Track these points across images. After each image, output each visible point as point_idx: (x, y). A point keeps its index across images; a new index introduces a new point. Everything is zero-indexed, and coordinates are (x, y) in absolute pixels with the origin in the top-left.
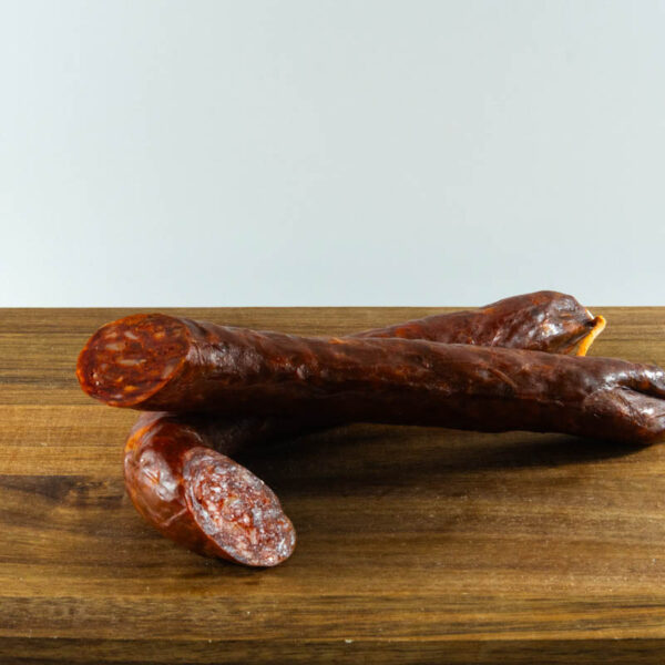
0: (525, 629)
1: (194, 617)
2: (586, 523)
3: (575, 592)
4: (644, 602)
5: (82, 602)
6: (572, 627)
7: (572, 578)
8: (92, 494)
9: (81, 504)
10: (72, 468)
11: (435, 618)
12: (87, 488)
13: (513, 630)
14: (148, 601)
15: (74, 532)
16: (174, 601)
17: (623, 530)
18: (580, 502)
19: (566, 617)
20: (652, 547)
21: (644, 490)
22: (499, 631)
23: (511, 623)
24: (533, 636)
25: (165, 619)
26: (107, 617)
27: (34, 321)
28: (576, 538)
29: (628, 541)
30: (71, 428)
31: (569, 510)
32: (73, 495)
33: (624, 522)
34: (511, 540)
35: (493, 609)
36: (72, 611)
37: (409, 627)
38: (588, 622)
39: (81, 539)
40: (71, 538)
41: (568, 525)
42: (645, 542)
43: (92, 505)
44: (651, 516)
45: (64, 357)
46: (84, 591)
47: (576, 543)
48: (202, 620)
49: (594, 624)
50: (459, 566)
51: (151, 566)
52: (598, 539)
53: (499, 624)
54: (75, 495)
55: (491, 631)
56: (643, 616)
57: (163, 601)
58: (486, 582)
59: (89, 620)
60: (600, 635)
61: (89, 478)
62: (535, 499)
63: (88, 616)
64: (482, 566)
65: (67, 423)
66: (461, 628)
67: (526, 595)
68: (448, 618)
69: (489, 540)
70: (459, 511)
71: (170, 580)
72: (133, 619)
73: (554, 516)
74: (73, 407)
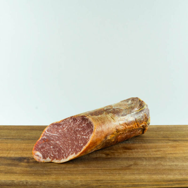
0: (153, 186)
1: (61, 184)
2: (167, 165)
3: (166, 178)
4: (185, 180)
5: (30, 181)
6: (166, 185)
7: (165, 176)
8: (31, 160)
9: (28, 162)
10: (25, 156)
11: (128, 184)
12: (29, 159)
13: (150, 186)
14: (48, 181)
15: (26, 167)
16: (55, 181)
17: (177, 166)
18: (165, 161)
19: (164, 183)
20: (186, 170)
21: (182, 159)
22: (146, 186)
23: (149, 184)
24: (155, 187)
25: (53, 184)
26: (37, 184)
27: (13, 128)
28: (165, 168)
29: (179, 169)
30: (24, 148)
31: (162, 163)
32: (26, 161)
33: (177, 165)
34: (147, 169)
35: (144, 182)
36: (27, 183)
37: (121, 185)
38: (170, 184)
39: (28, 169)
40: (26, 169)
41: (162, 166)
42: (183, 169)
43: (31, 163)
44: (184, 164)
45: (22, 135)
46: (30, 179)
47: (165, 169)
48: (63, 184)
49: (172, 185)
50: (133, 174)
51: (48, 174)
52: (171, 168)
53: (146, 185)
54: (26, 160)
55: (143, 186)
56: (185, 183)
57: (52, 181)
58: (142, 177)
59: (32, 185)
60: (174, 186)
61: (30, 157)
62: (153, 161)
63: (31, 184)
64: (140, 174)
65: (23, 147)
66: (135, 186)
67: (152, 179)
68: (131, 184)
69: (141, 169)
70: (132, 163)
71: (54, 177)
72: (44, 184)
73: (158, 164)
74: (24, 144)
